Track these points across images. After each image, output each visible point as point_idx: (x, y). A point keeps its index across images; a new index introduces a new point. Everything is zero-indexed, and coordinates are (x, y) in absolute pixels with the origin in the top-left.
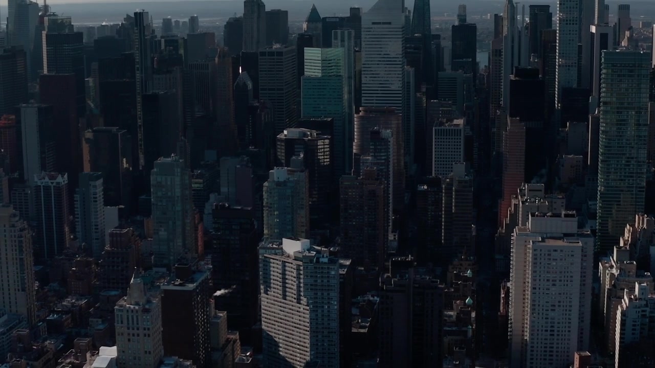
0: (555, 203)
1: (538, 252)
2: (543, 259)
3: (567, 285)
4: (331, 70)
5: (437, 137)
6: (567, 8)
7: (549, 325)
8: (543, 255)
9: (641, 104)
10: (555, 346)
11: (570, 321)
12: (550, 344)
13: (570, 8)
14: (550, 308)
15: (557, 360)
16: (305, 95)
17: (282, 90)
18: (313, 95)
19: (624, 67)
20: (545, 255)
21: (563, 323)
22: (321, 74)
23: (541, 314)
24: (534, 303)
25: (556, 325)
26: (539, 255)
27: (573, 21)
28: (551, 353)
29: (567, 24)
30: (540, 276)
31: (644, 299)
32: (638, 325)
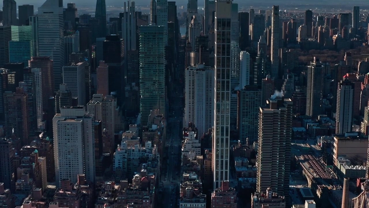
0: (107, 104)
1: (60, 126)
2: (62, 129)
3: (75, 142)
4: (24, 37)
5: (65, 72)
6: (161, 3)
7: (68, 162)
8: (62, 127)
9: (160, 53)
10: (72, 172)
11: (78, 159)
12: (69, 171)
13: (163, 3)
14: (68, 153)
15: (73, 179)
16: (11, 51)
17: (3, 48)
18: (15, 51)
19: (150, 34)
20: (63, 127)
21: (74, 160)
22: (18, 40)
23: (63, 156)
24: (60, 151)
25: (71, 162)
26: (60, 127)
27: (163, 10)
28: (70, 176)
29: (161, 12)
30: (62, 137)
31: (125, 149)
32: (121, 162)
